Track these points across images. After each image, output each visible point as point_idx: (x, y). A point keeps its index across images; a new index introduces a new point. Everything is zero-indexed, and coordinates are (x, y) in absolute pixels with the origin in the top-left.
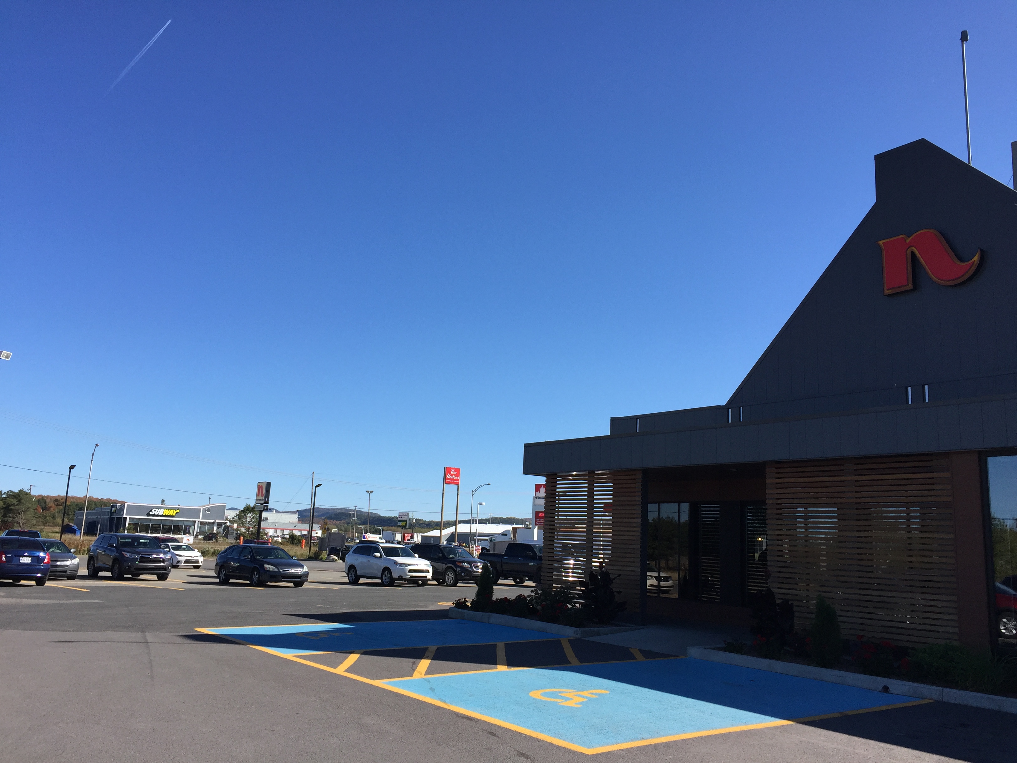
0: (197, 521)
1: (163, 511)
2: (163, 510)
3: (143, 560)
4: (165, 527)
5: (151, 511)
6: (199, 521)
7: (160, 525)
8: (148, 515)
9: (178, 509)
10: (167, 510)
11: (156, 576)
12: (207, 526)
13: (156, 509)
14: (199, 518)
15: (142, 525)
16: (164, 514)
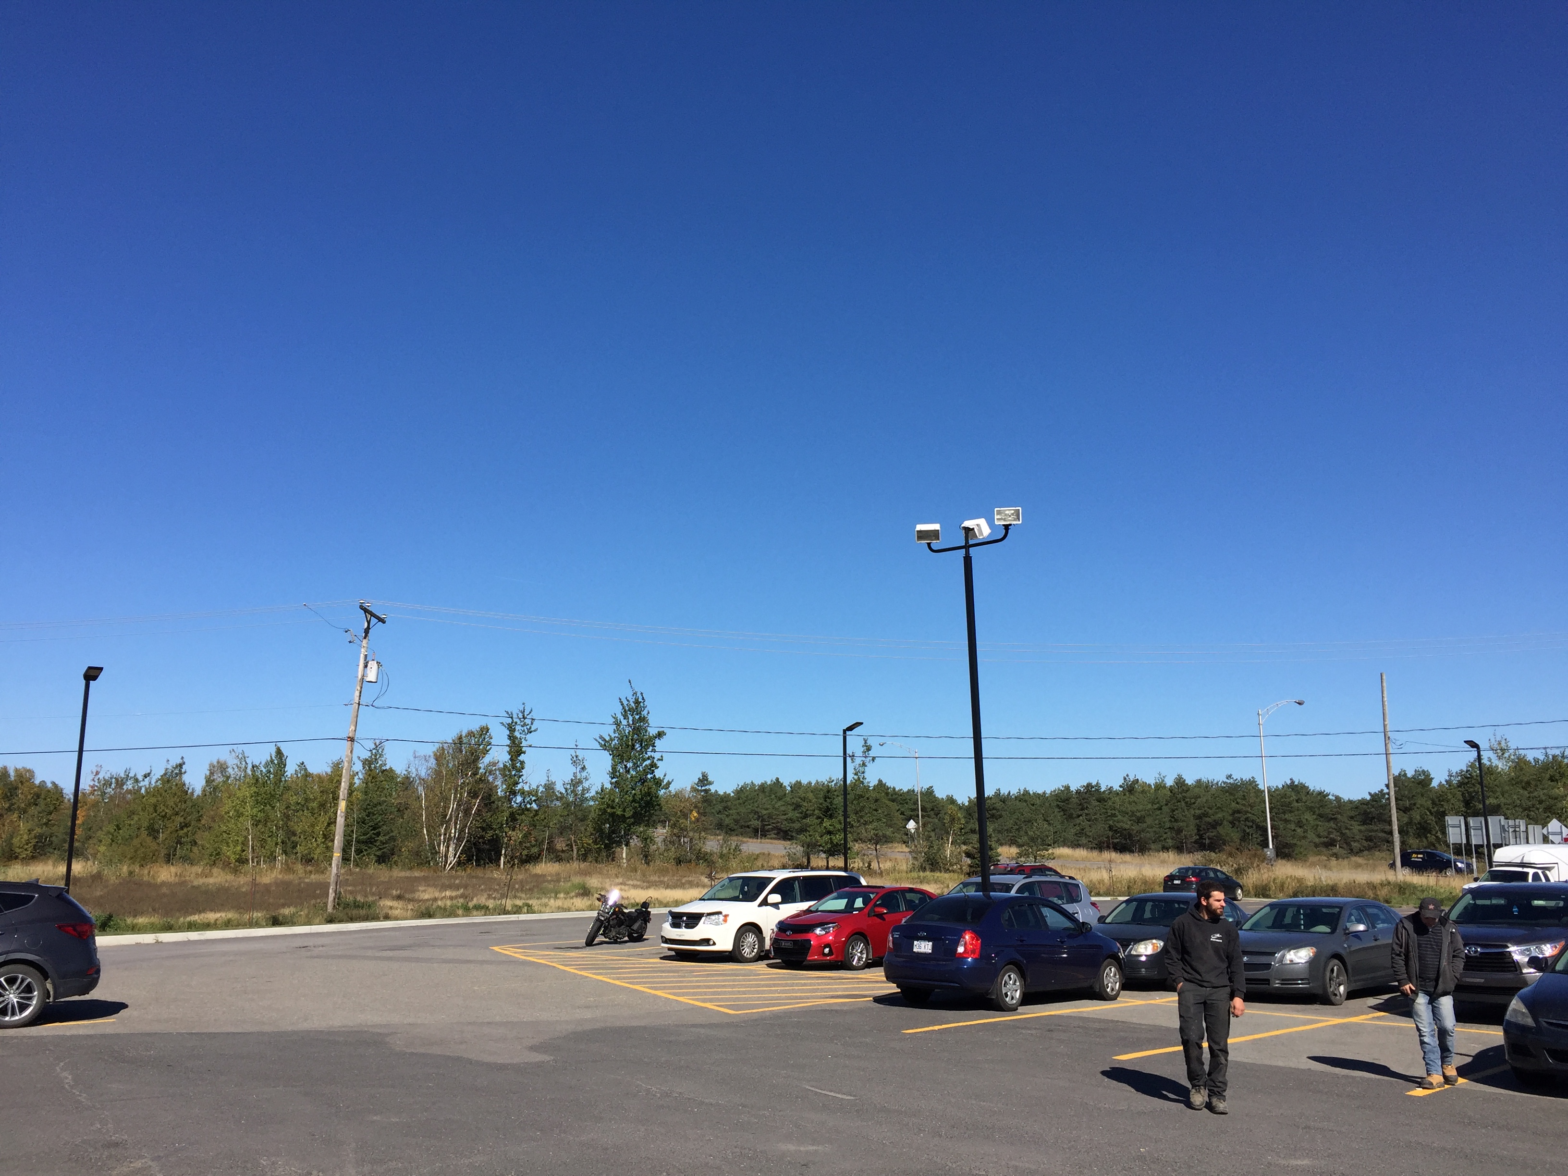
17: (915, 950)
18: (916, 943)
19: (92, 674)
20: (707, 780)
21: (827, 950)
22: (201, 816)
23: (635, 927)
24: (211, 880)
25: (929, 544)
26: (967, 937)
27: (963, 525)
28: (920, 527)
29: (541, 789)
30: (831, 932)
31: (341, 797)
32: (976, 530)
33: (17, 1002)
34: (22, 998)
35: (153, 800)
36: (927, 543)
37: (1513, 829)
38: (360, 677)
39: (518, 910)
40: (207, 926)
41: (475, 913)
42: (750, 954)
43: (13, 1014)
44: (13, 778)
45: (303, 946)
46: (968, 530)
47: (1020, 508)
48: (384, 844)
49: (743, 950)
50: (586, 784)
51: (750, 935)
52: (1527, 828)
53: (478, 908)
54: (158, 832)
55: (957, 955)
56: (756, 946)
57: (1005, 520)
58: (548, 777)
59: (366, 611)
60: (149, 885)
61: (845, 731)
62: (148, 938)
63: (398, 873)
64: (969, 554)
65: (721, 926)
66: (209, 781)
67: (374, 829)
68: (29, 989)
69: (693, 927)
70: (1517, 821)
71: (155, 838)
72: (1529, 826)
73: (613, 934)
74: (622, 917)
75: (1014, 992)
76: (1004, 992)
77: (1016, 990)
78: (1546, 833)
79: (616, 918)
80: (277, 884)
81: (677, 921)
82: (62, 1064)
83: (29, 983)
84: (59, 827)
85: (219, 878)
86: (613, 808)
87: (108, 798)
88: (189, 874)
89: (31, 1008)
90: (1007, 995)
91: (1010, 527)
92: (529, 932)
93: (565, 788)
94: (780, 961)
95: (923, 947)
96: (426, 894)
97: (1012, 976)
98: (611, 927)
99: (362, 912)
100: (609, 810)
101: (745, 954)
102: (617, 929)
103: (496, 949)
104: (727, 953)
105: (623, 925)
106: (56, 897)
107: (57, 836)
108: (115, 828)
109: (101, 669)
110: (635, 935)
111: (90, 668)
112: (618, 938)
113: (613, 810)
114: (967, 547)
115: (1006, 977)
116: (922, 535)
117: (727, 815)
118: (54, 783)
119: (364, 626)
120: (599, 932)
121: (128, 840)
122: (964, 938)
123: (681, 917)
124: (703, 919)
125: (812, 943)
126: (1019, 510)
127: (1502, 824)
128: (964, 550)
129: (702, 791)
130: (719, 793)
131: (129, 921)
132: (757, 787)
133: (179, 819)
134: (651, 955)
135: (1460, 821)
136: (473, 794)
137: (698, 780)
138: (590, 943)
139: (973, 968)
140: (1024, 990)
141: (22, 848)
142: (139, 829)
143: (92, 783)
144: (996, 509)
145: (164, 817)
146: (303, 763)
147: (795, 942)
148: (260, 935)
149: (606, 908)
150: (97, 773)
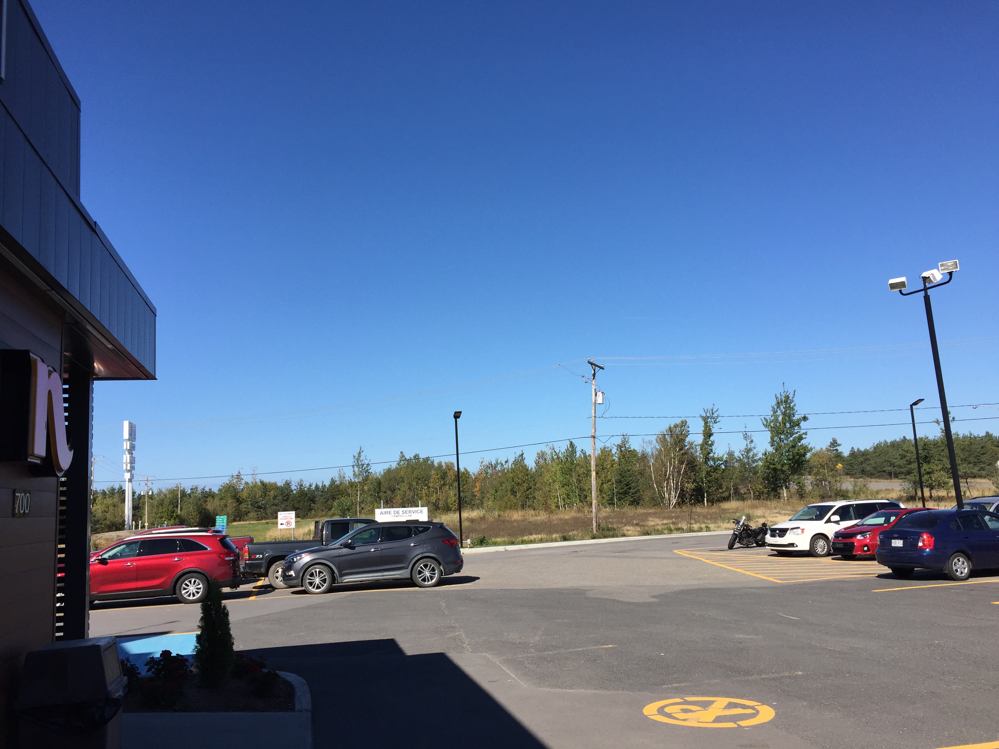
17: (893, 545)
18: (893, 541)
19: (457, 415)
20: (837, 443)
21: (866, 548)
22: (536, 482)
23: (759, 537)
24: (539, 518)
25: (900, 291)
26: (925, 537)
27: (922, 276)
28: (892, 281)
29: (726, 456)
30: (868, 537)
31: (592, 470)
32: (931, 278)
33: (430, 576)
34: (431, 574)
35: (511, 475)
36: (899, 290)
38: (593, 401)
39: (700, 530)
40: (531, 542)
41: (675, 532)
42: (822, 552)
43: (428, 581)
44: (444, 467)
45: (575, 551)
46: (925, 279)
47: (957, 260)
48: (634, 494)
49: (817, 549)
50: (755, 451)
51: (821, 540)
53: (678, 529)
54: (516, 493)
55: (918, 547)
56: (826, 547)
57: (948, 269)
58: (729, 448)
59: (592, 364)
60: (508, 521)
61: (911, 406)
62: (501, 548)
63: (640, 510)
64: (927, 294)
65: (800, 535)
66: (537, 463)
67: (627, 486)
68: (433, 570)
69: (783, 537)
71: (515, 496)
73: (745, 542)
74: (750, 532)
75: (963, 569)
76: (954, 569)
77: (965, 568)
79: (746, 533)
80: (573, 519)
81: (773, 533)
82: (443, 600)
83: (433, 567)
84: (469, 492)
85: (542, 516)
86: (774, 465)
87: (490, 475)
88: (528, 515)
89: (435, 578)
90: (957, 571)
91: (953, 273)
92: (701, 542)
93: (741, 454)
94: (840, 556)
95: (898, 543)
96: (652, 522)
97: (960, 560)
98: (743, 538)
99: (611, 533)
100: (771, 466)
101: (819, 552)
102: (747, 539)
103: (676, 551)
104: (807, 552)
105: (751, 537)
106: (440, 527)
107: (468, 498)
108: (495, 491)
109: (461, 412)
110: (760, 543)
111: (456, 412)
112: (748, 544)
113: (774, 466)
114: (925, 289)
115: (956, 560)
116: (893, 286)
117: (868, 465)
118: (465, 469)
119: (592, 372)
120: (736, 541)
121: (502, 498)
122: (922, 537)
123: (776, 531)
124: (789, 531)
125: (855, 544)
126: (956, 261)
128: (924, 291)
129: (833, 450)
130: (861, 450)
131: (493, 540)
132: (889, 444)
133: (526, 485)
134: (765, 554)
136: (681, 462)
137: (830, 444)
138: (731, 547)
139: (929, 555)
140: (971, 567)
141: (453, 504)
142: (506, 491)
143: (481, 468)
144: (939, 264)
145: (518, 484)
146: (582, 450)
147: (845, 544)
148: (555, 546)
149: (739, 527)
150: (482, 462)
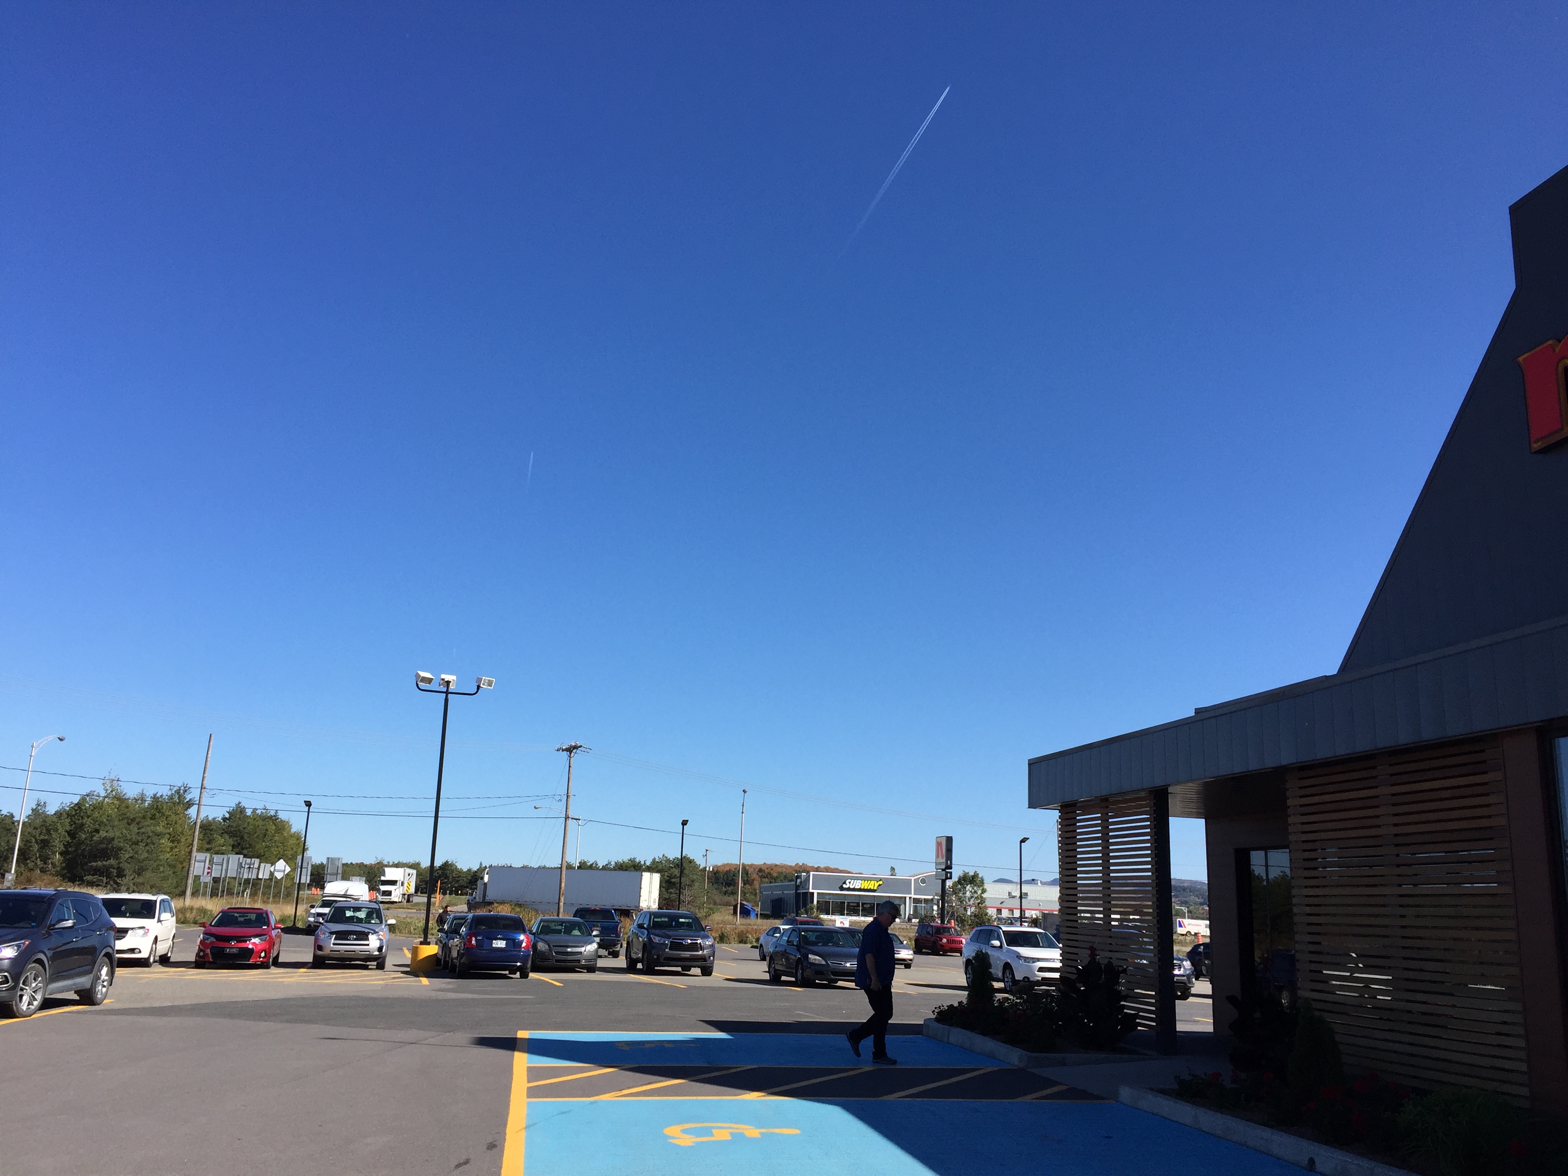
0: (908, 898)
1: (861, 883)
2: (860, 881)
3: (675, 946)
4: (865, 906)
5: (845, 883)
6: (910, 898)
7: (858, 904)
8: (842, 889)
9: (880, 880)
10: (866, 881)
11: (700, 969)
12: (923, 905)
13: (851, 880)
14: (911, 894)
15: (834, 903)
16: (862, 888)
17: (494, 946)
18: (494, 941)
37: (249, 866)
52: (259, 866)
70: (253, 859)
72: (261, 864)
78: (272, 871)
124: (130, 932)
127: (241, 861)
128: (445, 694)
135: (206, 858)
